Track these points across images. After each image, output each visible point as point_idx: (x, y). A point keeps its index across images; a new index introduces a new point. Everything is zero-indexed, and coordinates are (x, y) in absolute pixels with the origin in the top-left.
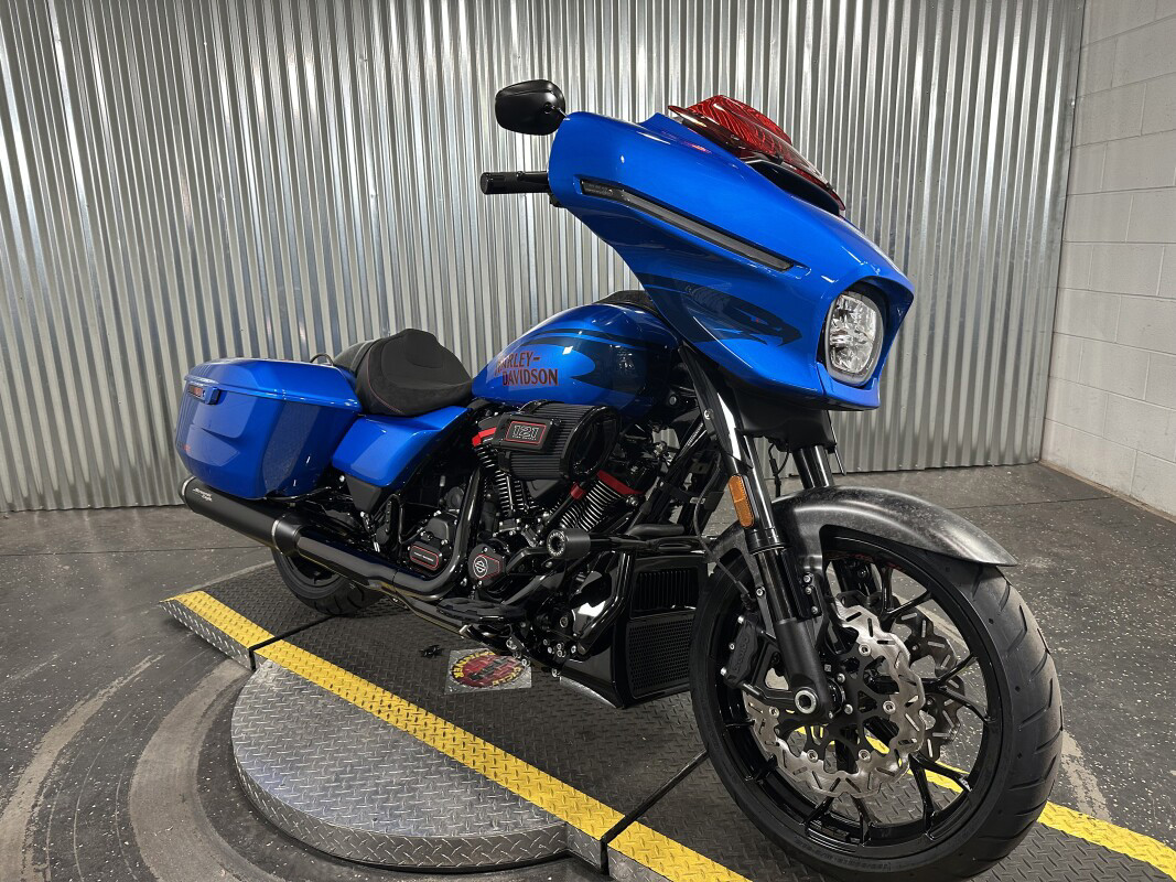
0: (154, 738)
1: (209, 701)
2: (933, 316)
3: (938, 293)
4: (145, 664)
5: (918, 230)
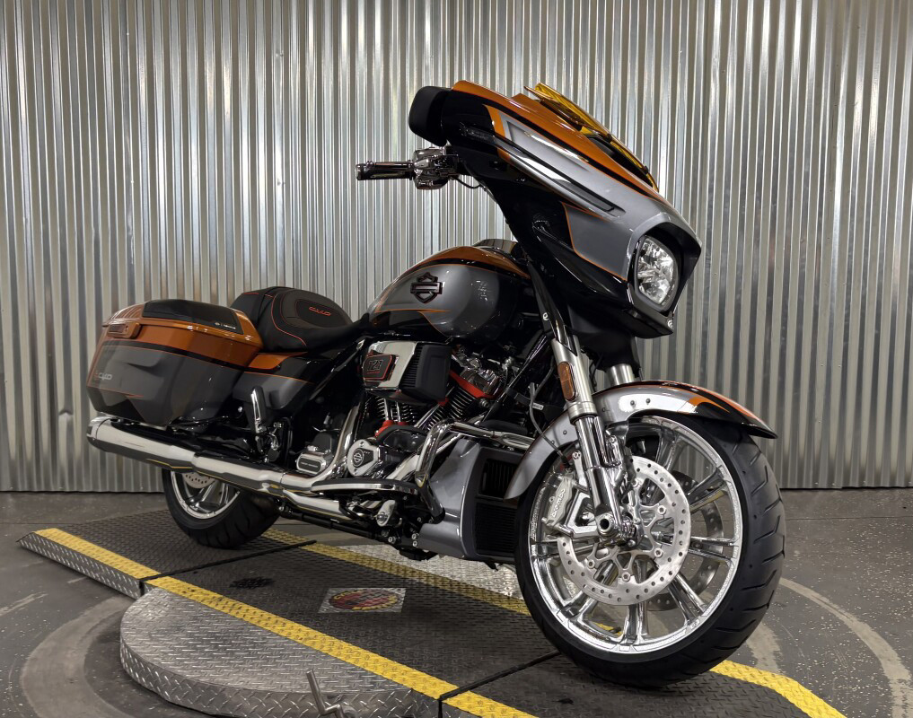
0: (41, 645)
1: (91, 625)
2: (847, 328)
3: (851, 303)
4: (29, 599)
5: (829, 239)
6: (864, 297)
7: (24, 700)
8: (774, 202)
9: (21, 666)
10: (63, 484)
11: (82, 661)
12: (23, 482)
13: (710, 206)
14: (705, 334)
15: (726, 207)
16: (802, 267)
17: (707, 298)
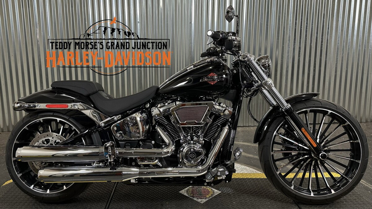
2: (336, 68)
3: (338, 60)
5: (331, 37)
6: (342, 57)
8: (312, 24)
14: (287, 71)
15: (296, 27)
16: (321, 47)
17: (288, 59)
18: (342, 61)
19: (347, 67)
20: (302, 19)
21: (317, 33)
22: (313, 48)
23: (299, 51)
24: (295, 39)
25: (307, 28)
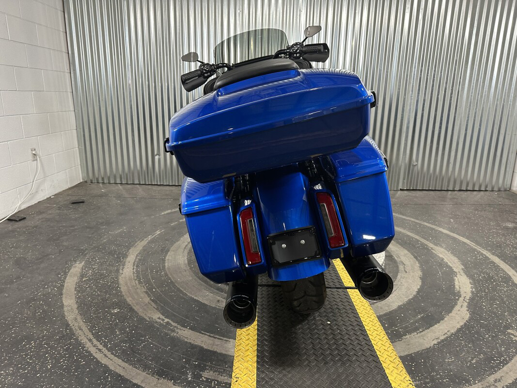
2: (467, 125)
3: (470, 115)
4: (158, 232)
5: (463, 88)
6: (475, 113)
7: (170, 279)
8: (441, 72)
9: (164, 263)
10: (157, 182)
11: (186, 262)
12: (142, 180)
13: (414, 74)
14: (408, 128)
15: (421, 75)
16: (451, 100)
17: (410, 113)
18: (475, 117)
19: (480, 125)
20: (429, 66)
21: (447, 83)
22: (441, 101)
23: (424, 104)
24: (419, 90)
25: (434, 77)
